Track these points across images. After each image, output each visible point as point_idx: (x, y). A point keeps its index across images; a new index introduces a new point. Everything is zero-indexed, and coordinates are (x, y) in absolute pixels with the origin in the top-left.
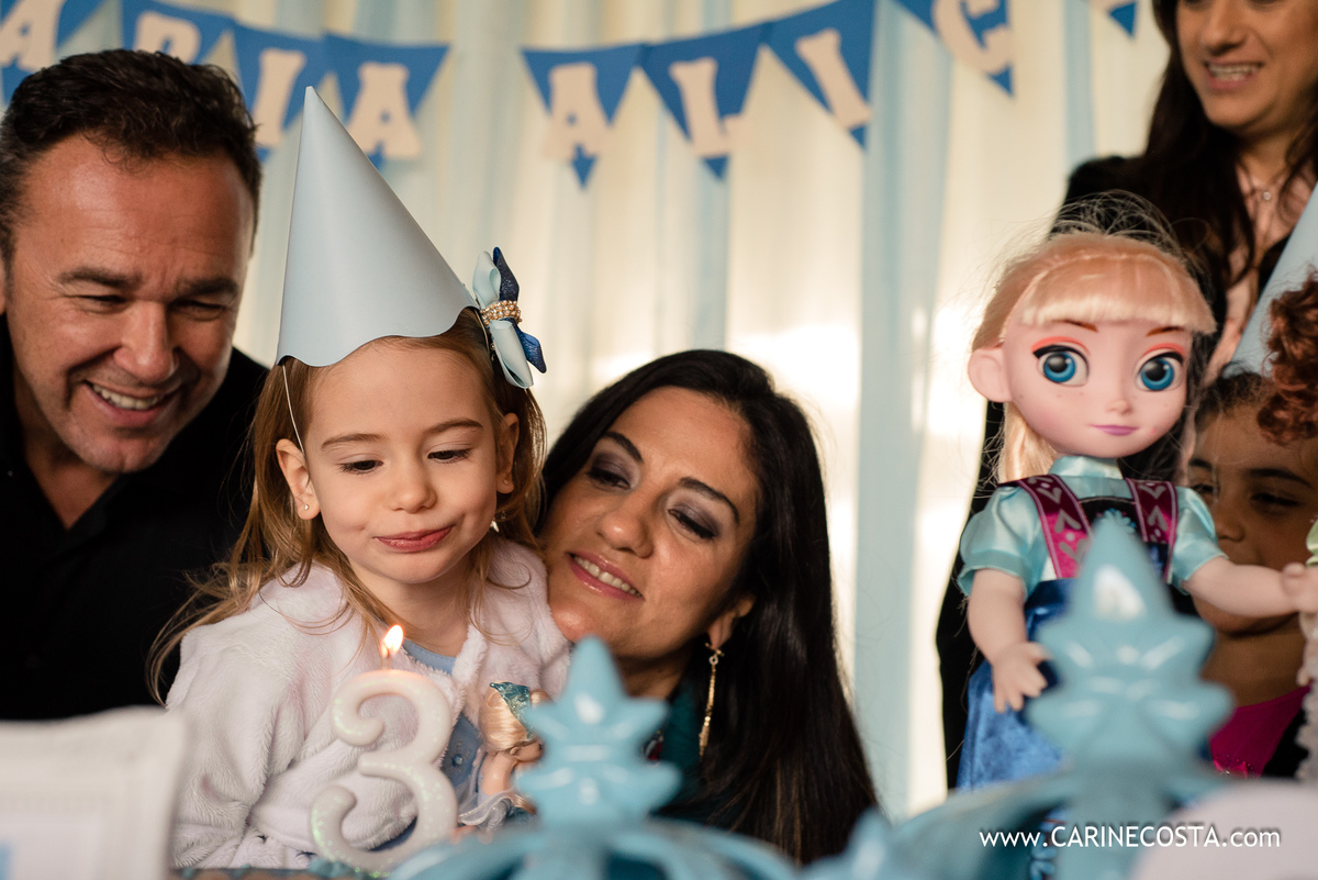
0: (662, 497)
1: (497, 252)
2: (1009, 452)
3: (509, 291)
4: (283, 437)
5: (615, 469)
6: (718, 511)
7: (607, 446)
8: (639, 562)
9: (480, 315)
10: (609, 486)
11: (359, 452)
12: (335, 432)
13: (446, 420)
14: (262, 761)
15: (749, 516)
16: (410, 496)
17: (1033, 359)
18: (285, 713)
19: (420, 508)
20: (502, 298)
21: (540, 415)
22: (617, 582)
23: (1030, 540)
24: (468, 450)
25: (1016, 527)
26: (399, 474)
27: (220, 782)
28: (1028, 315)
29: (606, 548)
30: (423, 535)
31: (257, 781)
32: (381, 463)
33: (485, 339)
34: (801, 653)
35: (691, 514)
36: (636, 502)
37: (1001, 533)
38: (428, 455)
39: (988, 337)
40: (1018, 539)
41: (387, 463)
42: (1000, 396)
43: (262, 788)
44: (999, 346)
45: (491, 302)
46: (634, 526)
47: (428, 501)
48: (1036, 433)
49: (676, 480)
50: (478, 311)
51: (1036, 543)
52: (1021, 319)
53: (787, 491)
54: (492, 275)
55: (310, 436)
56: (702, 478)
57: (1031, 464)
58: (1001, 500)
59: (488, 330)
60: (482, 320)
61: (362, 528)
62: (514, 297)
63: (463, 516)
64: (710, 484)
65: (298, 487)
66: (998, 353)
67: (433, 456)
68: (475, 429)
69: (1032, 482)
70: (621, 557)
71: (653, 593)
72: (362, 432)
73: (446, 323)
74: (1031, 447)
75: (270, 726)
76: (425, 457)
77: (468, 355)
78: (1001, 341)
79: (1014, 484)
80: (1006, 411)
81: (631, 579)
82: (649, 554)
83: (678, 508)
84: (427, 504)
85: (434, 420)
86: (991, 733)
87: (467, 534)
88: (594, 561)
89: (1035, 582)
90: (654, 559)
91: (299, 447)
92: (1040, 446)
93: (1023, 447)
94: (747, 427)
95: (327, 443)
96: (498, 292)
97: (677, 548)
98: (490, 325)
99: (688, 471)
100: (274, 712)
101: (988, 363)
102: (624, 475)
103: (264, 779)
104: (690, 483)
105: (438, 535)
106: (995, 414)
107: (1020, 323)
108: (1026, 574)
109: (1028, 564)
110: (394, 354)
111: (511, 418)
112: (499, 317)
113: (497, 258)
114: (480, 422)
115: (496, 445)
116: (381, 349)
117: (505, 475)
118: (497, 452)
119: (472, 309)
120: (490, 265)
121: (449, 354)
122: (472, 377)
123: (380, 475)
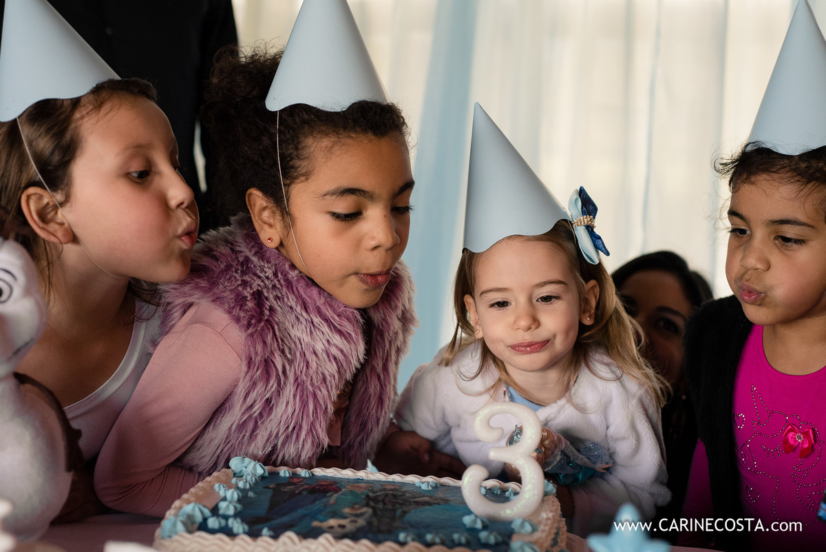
1: (582, 189)
9: (572, 224)
11: (499, 297)
13: (545, 280)
16: (524, 322)
19: (529, 328)
20: (584, 214)
24: (561, 296)
26: (520, 310)
30: (530, 345)
32: (510, 304)
33: (573, 239)
38: (536, 299)
41: (513, 304)
45: (577, 217)
50: (570, 222)
54: (576, 200)
60: (572, 227)
61: (502, 341)
62: (593, 214)
63: (555, 336)
67: (539, 299)
68: (562, 285)
73: (548, 227)
76: (534, 300)
77: (560, 245)
84: (534, 325)
85: (537, 280)
96: (580, 210)
98: (575, 229)
105: (541, 344)
110: (516, 244)
111: (592, 283)
112: (581, 225)
113: (582, 192)
114: (566, 282)
115: (580, 296)
116: (509, 242)
117: (587, 315)
118: (580, 300)
119: (566, 221)
120: (576, 196)
121: (547, 244)
122: (561, 257)
123: (509, 311)
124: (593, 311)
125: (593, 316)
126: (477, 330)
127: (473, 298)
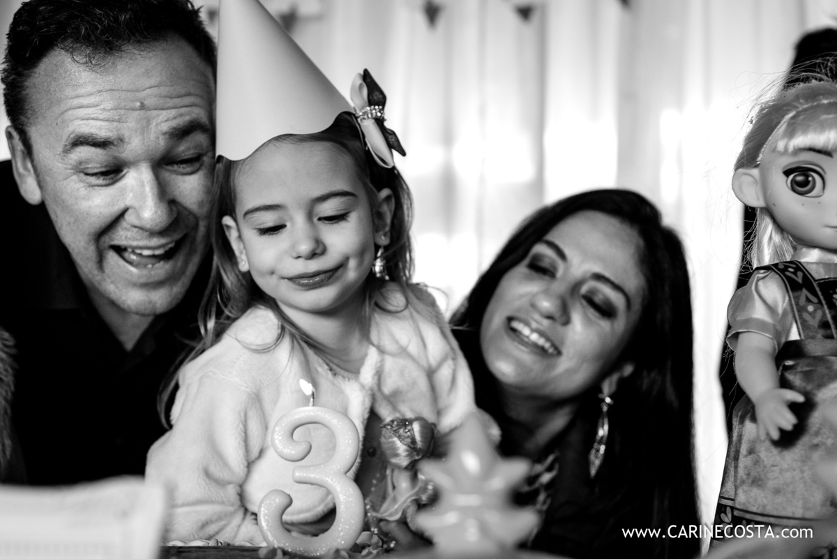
0: (577, 286)
1: (366, 72)
2: (760, 243)
3: (376, 100)
4: (225, 214)
5: (545, 264)
6: (617, 299)
7: (540, 249)
8: (560, 328)
9: (356, 118)
10: (540, 275)
11: (269, 219)
12: (250, 205)
13: (327, 191)
14: (241, 452)
15: (637, 305)
16: (305, 247)
17: (784, 177)
18: (250, 414)
19: (313, 255)
20: (370, 103)
22: (541, 342)
23: (780, 311)
24: (346, 213)
25: (769, 301)
26: (298, 233)
27: (216, 470)
28: (781, 145)
29: (537, 316)
30: (317, 274)
31: (242, 466)
32: (284, 226)
33: (358, 135)
34: (676, 404)
35: (598, 299)
36: (559, 286)
37: (758, 304)
38: (318, 218)
39: (748, 159)
40: (771, 309)
41: (288, 225)
42: (756, 202)
43: (246, 470)
44: (757, 166)
45: (363, 108)
46: (558, 302)
47: (318, 250)
48: (780, 227)
49: (589, 275)
50: (354, 115)
51: (785, 313)
52: (776, 147)
53: (667, 289)
54: (361, 87)
55: (237, 211)
56: (607, 274)
57: (777, 252)
58: (758, 280)
59: (361, 128)
60: (357, 121)
61: (272, 273)
63: (347, 259)
64: (612, 278)
65: (239, 249)
66: (755, 172)
67: (320, 219)
68: (350, 197)
69: (781, 266)
70: (546, 322)
71: (568, 351)
72: (268, 203)
73: (327, 122)
74: (777, 238)
75: (241, 426)
76: (315, 220)
78: (759, 163)
79: (767, 268)
80: (758, 213)
81: (553, 338)
82: (567, 321)
83: (589, 295)
84: (318, 251)
85: (318, 192)
86: (751, 452)
87: (352, 273)
88: (527, 324)
89: (783, 340)
90: (570, 327)
92: (783, 238)
93: (771, 238)
94: (641, 242)
95: (247, 213)
96: (367, 100)
97: (588, 321)
98: (361, 124)
99: (597, 268)
100: (242, 414)
101: (747, 179)
102: (552, 269)
103: (246, 464)
104: (598, 277)
105: (328, 274)
106: (750, 216)
107: (774, 150)
108: (777, 335)
109: (779, 328)
110: (287, 147)
111: (385, 193)
112: (368, 118)
113: (366, 76)
114: (354, 192)
115: (372, 210)
116: (278, 144)
117: (381, 233)
118: (372, 215)
119: (349, 114)
120: (359, 81)
121: (328, 144)
122: (346, 160)
123: (284, 234)
124: (387, 229)
125: (389, 234)
126: (242, 261)
127: (235, 220)
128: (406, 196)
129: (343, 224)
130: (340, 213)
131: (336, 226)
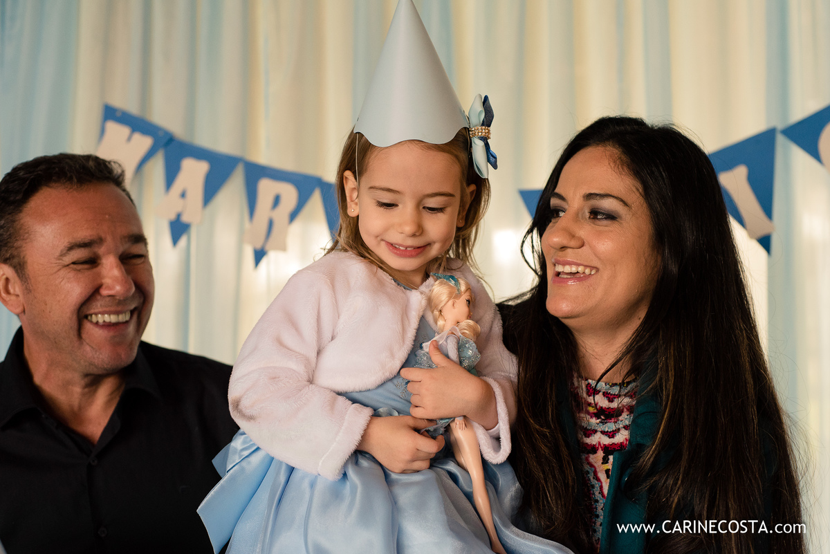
1: (486, 98)
3: (487, 122)
4: (349, 169)
9: (470, 134)
12: (377, 184)
19: (414, 235)
20: (483, 125)
21: (489, 187)
24: (445, 208)
26: (406, 213)
32: (397, 205)
33: (468, 146)
38: (422, 207)
41: (400, 206)
43: (316, 354)
45: (477, 125)
50: (468, 128)
54: (480, 112)
55: (364, 179)
59: (471, 140)
62: (489, 126)
65: (351, 197)
67: (424, 208)
68: (451, 197)
72: (392, 187)
76: (421, 208)
77: (456, 156)
84: (417, 234)
85: (429, 191)
87: (435, 251)
91: (356, 179)
95: (371, 188)
96: (481, 122)
98: (473, 138)
104: (588, 197)
105: (419, 250)
113: (485, 101)
114: (454, 195)
119: (465, 129)
123: (395, 211)
128: (486, 192)
129: (440, 215)
130: (440, 207)
131: (434, 216)
